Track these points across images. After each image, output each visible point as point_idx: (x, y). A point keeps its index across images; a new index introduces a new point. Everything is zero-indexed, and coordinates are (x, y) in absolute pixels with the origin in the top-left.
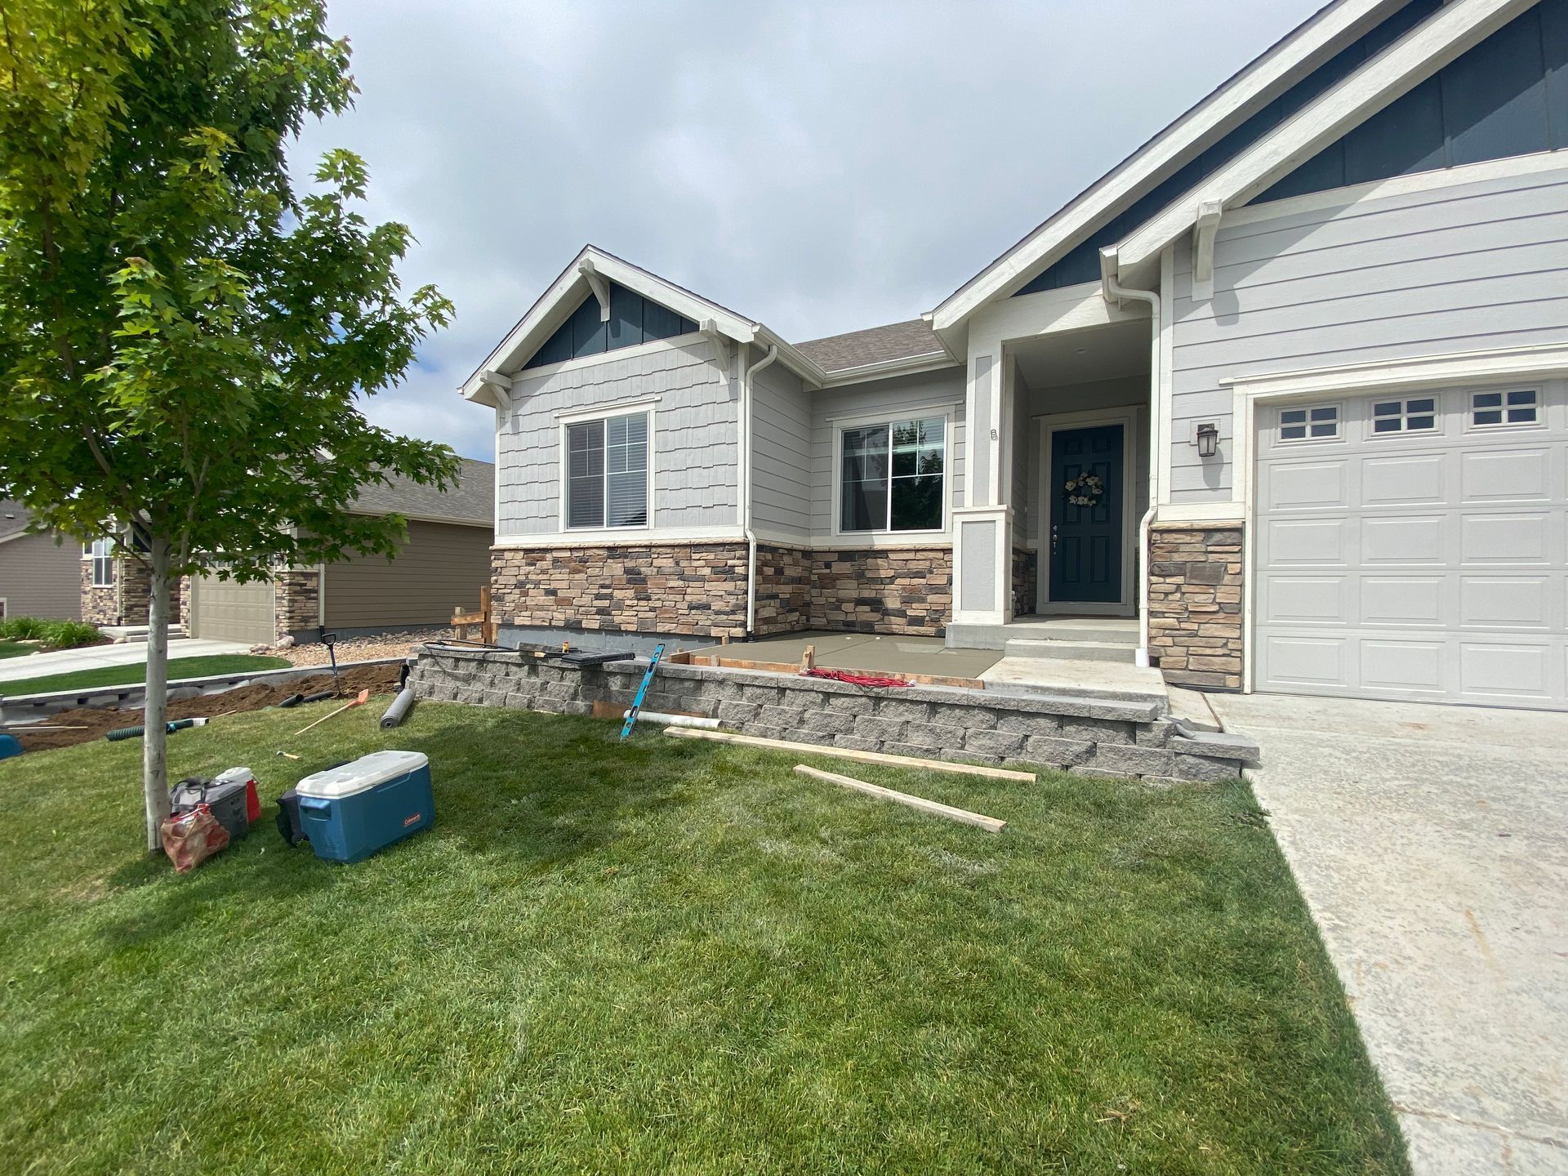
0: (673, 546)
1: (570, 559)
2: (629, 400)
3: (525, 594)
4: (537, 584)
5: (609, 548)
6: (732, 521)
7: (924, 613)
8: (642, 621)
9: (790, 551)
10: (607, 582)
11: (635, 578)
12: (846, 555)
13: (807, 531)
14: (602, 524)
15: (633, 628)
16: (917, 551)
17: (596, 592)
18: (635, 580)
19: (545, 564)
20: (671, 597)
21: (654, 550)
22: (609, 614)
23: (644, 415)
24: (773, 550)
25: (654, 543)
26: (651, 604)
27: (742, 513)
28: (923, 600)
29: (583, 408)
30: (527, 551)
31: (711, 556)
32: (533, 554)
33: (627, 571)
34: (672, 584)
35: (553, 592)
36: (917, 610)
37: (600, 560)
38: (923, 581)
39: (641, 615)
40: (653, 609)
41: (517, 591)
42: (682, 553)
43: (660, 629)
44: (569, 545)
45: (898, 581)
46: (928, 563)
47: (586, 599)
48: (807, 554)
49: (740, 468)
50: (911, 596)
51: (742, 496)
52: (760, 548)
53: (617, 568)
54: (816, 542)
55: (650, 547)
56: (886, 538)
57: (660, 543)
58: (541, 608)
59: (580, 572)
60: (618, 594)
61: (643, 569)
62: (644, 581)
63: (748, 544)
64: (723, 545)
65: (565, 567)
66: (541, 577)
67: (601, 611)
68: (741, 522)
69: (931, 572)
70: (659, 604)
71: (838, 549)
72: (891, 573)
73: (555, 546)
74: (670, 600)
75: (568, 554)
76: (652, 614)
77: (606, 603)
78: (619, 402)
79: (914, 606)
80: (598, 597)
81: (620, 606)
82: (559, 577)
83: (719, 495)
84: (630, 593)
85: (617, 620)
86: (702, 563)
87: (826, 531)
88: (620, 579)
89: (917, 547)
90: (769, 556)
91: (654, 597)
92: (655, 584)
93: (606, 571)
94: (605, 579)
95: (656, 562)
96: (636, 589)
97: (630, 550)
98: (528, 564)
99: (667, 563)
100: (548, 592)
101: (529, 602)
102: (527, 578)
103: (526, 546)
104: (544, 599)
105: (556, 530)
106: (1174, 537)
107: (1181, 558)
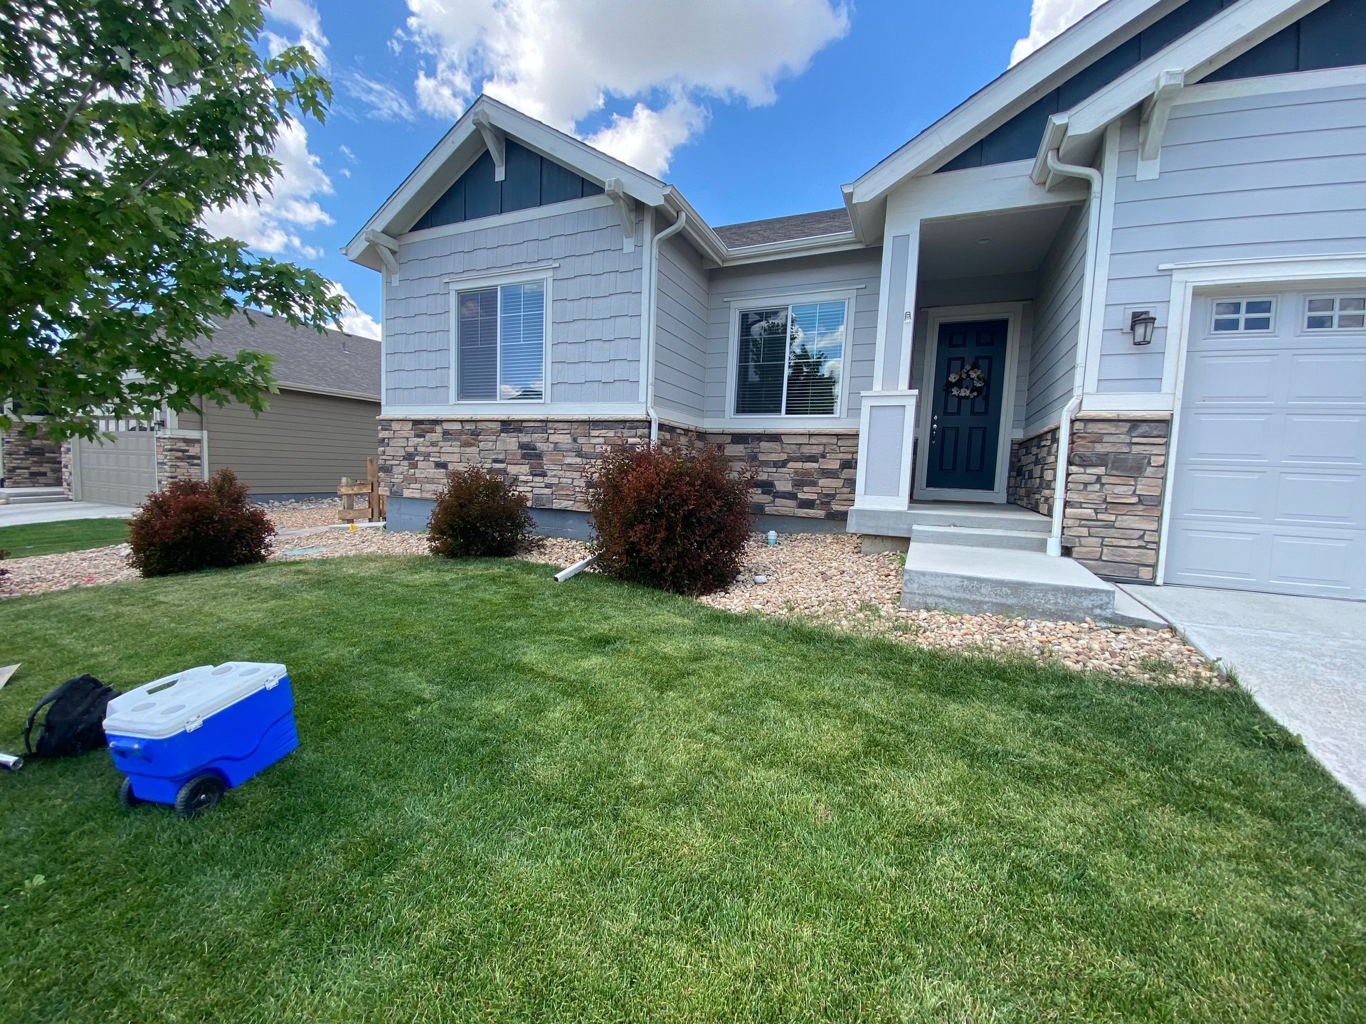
0: (570, 422)
1: (461, 432)
2: (524, 266)
3: (414, 466)
4: (427, 456)
5: (503, 422)
6: (633, 398)
7: (815, 497)
8: (540, 497)
9: (687, 431)
10: (501, 457)
11: (530, 453)
12: (739, 438)
13: (701, 412)
14: (494, 397)
16: (811, 435)
17: (488, 466)
18: (530, 455)
19: (436, 436)
20: (568, 474)
21: (550, 425)
23: (539, 283)
24: (672, 429)
25: (550, 418)
26: (547, 480)
27: (645, 390)
28: (814, 484)
29: (474, 273)
30: (416, 423)
31: (611, 434)
32: (421, 426)
33: (523, 446)
34: (568, 460)
35: (443, 465)
36: (807, 494)
37: (493, 434)
38: (815, 465)
39: (536, 491)
40: (548, 486)
41: (406, 463)
42: (580, 430)
43: (556, 506)
44: (460, 417)
45: (791, 465)
46: (821, 448)
48: (702, 435)
49: (644, 342)
50: (802, 481)
51: (645, 372)
52: (661, 427)
53: (511, 442)
54: (709, 424)
55: (547, 421)
56: (781, 422)
57: (556, 418)
58: (431, 481)
59: (471, 445)
60: (513, 470)
61: (538, 445)
62: (539, 456)
63: (650, 422)
64: (625, 421)
65: (455, 440)
66: (431, 449)
68: (642, 398)
69: (824, 457)
70: (555, 481)
71: (731, 431)
72: (784, 457)
73: (445, 417)
74: (567, 477)
75: (459, 427)
76: (547, 491)
78: (514, 268)
79: (806, 489)
82: (451, 450)
83: (619, 370)
84: (525, 469)
86: (601, 440)
87: (720, 413)
88: (514, 454)
89: (812, 431)
90: (668, 436)
91: (550, 473)
92: (551, 460)
93: (499, 446)
94: (498, 454)
95: (552, 438)
96: (531, 464)
97: (524, 424)
98: (417, 436)
99: (562, 438)
100: (438, 465)
101: (418, 473)
102: (416, 450)
103: (414, 417)
104: (432, 472)
105: (446, 401)
106: (1099, 427)
107: (1104, 449)
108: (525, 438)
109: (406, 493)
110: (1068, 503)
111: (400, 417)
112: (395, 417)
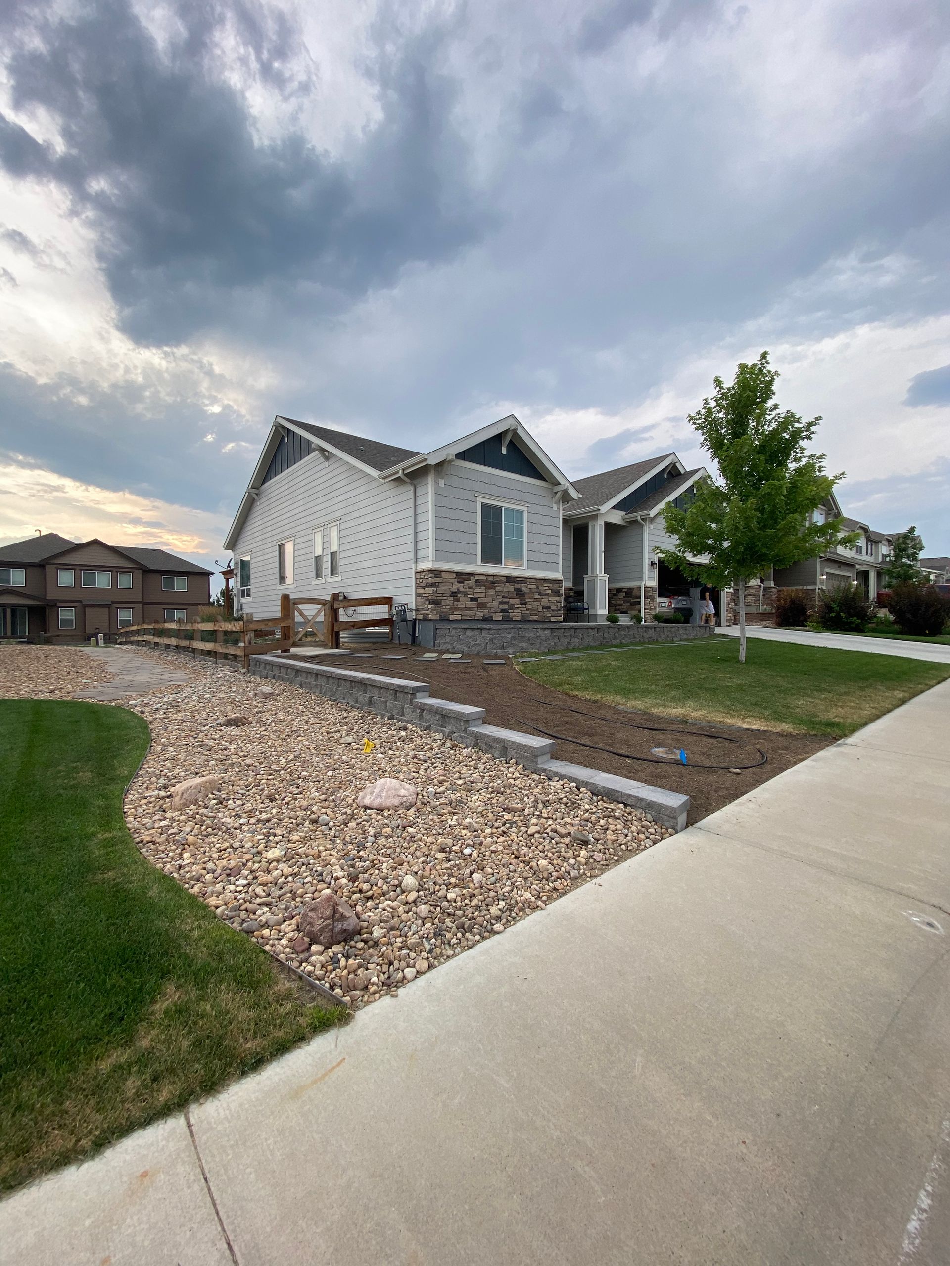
0: (536, 579)
1: (485, 581)
2: (516, 501)
5: (507, 577)
6: (557, 570)
8: (523, 615)
10: (506, 595)
11: (520, 593)
14: (501, 563)
15: (519, 619)
17: (500, 600)
19: (471, 583)
20: (535, 603)
21: (528, 580)
22: (507, 612)
23: (521, 511)
25: (528, 576)
26: (527, 606)
27: (561, 567)
30: (459, 574)
32: (462, 576)
33: (516, 590)
34: (537, 597)
35: (476, 600)
37: (503, 583)
39: (523, 612)
40: (528, 609)
42: (540, 583)
43: (531, 619)
44: (485, 573)
47: (496, 604)
51: (560, 560)
53: (511, 588)
55: (526, 578)
57: (530, 576)
58: (468, 608)
59: (491, 588)
60: (512, 601)
61: (523, 589)
62: (523, 595)
65: (482, 585)
66: (467, 590)
67: (503, 611)
68: (560, 571)
70: (530, 607)
73: (475, 572)
74: (536, 605)
75: (484, 578)
76: (528, 612)
77: (506, 606)
78: (512, 501)
80: (501, 603)
81: (512, 607)
82: (480, 591)
83: (552, 558)
84: (518, 601)
85: (511, 615)
86: (547, 588)
88: (513, 594)
91: (528, 603)
92: (528, 597)
93: (505, 589)
94: (504, 593)
95: (529, 586)
96: (520, 599)
97: (517, 579)
98: (459, 582)
99: (533, 587)
100: (472, 600)
101: (460, 605)
102: (458, 590)
103: (459, 571)
104: (469, 604)
105: (476, 563)
106: (649, 589)
107: (649, 594)
108: (517, 586)
109: (452, 617)
110: (645, 609)
111: (447, 570)
112: (444, 569)
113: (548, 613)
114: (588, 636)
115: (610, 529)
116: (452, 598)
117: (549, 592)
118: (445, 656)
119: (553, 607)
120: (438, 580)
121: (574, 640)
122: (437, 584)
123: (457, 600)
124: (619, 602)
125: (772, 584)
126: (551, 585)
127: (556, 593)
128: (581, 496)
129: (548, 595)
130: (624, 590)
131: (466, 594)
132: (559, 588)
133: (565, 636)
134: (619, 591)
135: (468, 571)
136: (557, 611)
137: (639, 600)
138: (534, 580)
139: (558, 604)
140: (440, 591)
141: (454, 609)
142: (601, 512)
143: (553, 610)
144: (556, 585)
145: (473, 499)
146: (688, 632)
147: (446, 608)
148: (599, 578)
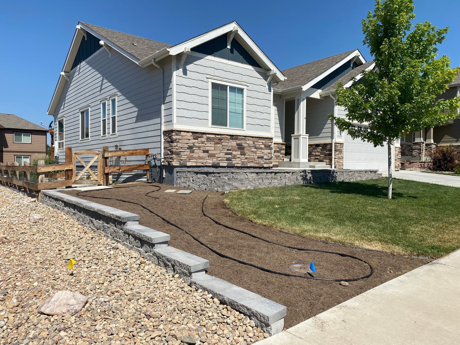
0: (253, 137)
1: (214, 139)
2: (238, 82)
5: (230, 135)
6: (269, 131)
8: (243, 163)
10: (230, 148)
11: (240, 147)
14: (226, 126)
15: (239, 165)
17: (226, 152)
18: (240, 148)
19: (203, 139)
20: (252, 154)
21: (247, 138)
22: (231, 160)
23: (243, 89)
27: (272, 129)
29: (219, 78)
30: (194, 133)
32: (196, 135)
33: (238, 145)
34: (253, 150)
35: (207, 151)
37: (228, 140)
39: (243, 160)
40: (246, 158)
42: (255, 140)
43: (249, 165)
44: (214, 133)
47: (222, 155)
49: (271, 115)
51: (271, 124)
53: (234, 143)
55: (245, 136)
57: (248, 135)
58: (201, 158)
59: (219, 144)
60: (234, 153)
61: (243, 144)
62: (243, 148)
63: (273, 138)
65: (212, 141)
66: (201, 145)
67: (228, 159)
68: (271, 132)
70: (248, 157)
73: (207, 132)
74: (252, 155)
75: (214, 136)
76: (246, 160)
77: (230, 156)
78: (234, 81)
80: (226, 154)
81: (235, 157)
82: (210, 145)
83: (265, 122)
84: (239, 153)
85: (234, 162)
86: (261, 143)
88: (235, 147)
91: (247, 154)
92: (246, 150)
93: (230, 144)
94: (229, 147)
95: (248, 142)
96: (241, 151)
97: (238, 137)
98: (194, 139)
99: (251, 143)
100: (204, 151)
101: (195, 155)
102: (194, 145)
103: (194, 131)
104: (202, 155)
105: (207, 125)
106: (338, 144)
107: (338, 148)
109: (189, 164)
110: (335, 158)
111: (185, 130)
112: (182, 130)
113: (262, 161)
114: (285, 178)
115: (311, 102)
116: (189, 151)
117: (263, 146)
118: (181, 192)
119: (265, 157)
120: (178, 137)
121: (273, 181)
122: (177, 140)
123: (193, 152)
124: (317, 154)
125: (432, 141)
126: (264, 141)
127: (268, 147)
128: (286, 78)
129: (261, 148)
130: (321, 145)
131: (199, 148)
132: (270, 144)
133: (267, 178)
134: (317, 145)
135: (201, 131)
136: (268, 160)
137: (331, 152)
138: (251, 138)
139: (270, 155)
140: (179, 145)
141: (190, 158)
142: (303, 90)
143: (266, 159)
144: (268, 141)
145: (206, 80)
146: (361, 175)
147: (184, 158)
148: (301, 136)
